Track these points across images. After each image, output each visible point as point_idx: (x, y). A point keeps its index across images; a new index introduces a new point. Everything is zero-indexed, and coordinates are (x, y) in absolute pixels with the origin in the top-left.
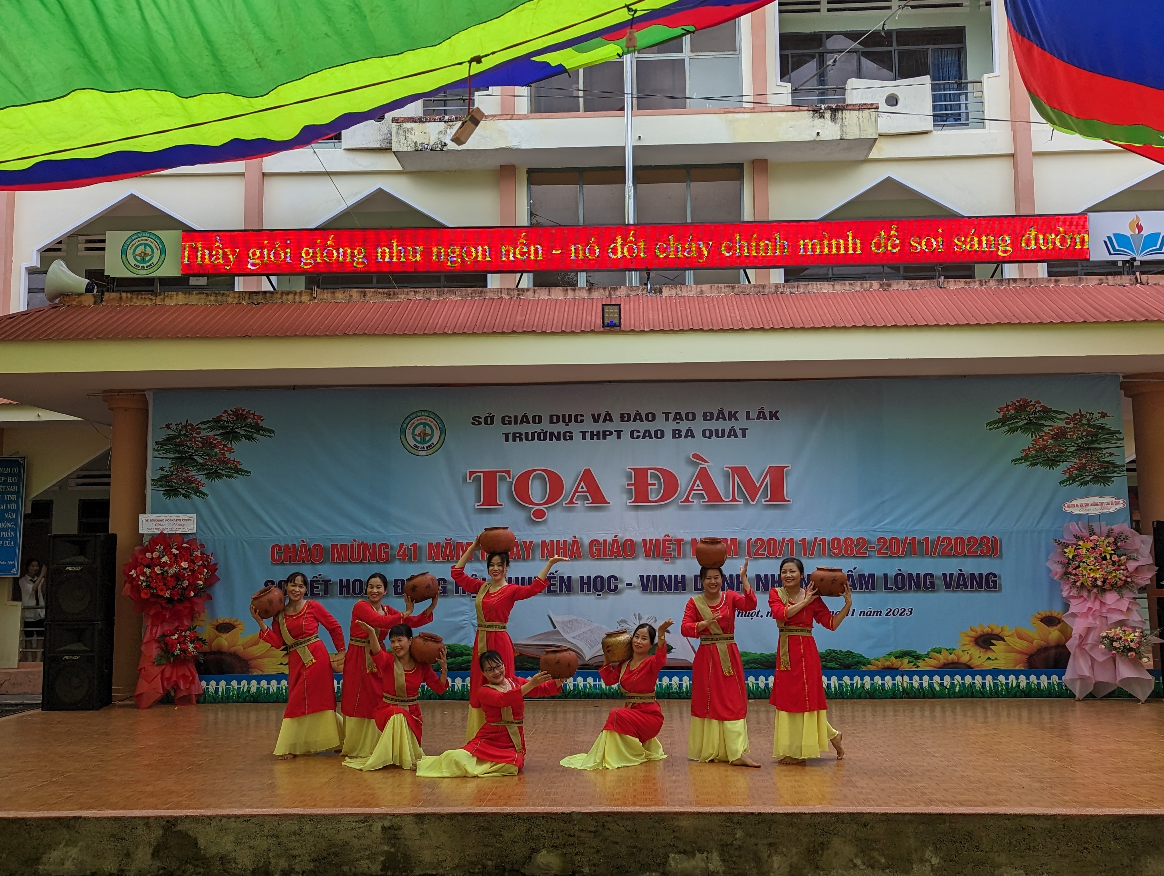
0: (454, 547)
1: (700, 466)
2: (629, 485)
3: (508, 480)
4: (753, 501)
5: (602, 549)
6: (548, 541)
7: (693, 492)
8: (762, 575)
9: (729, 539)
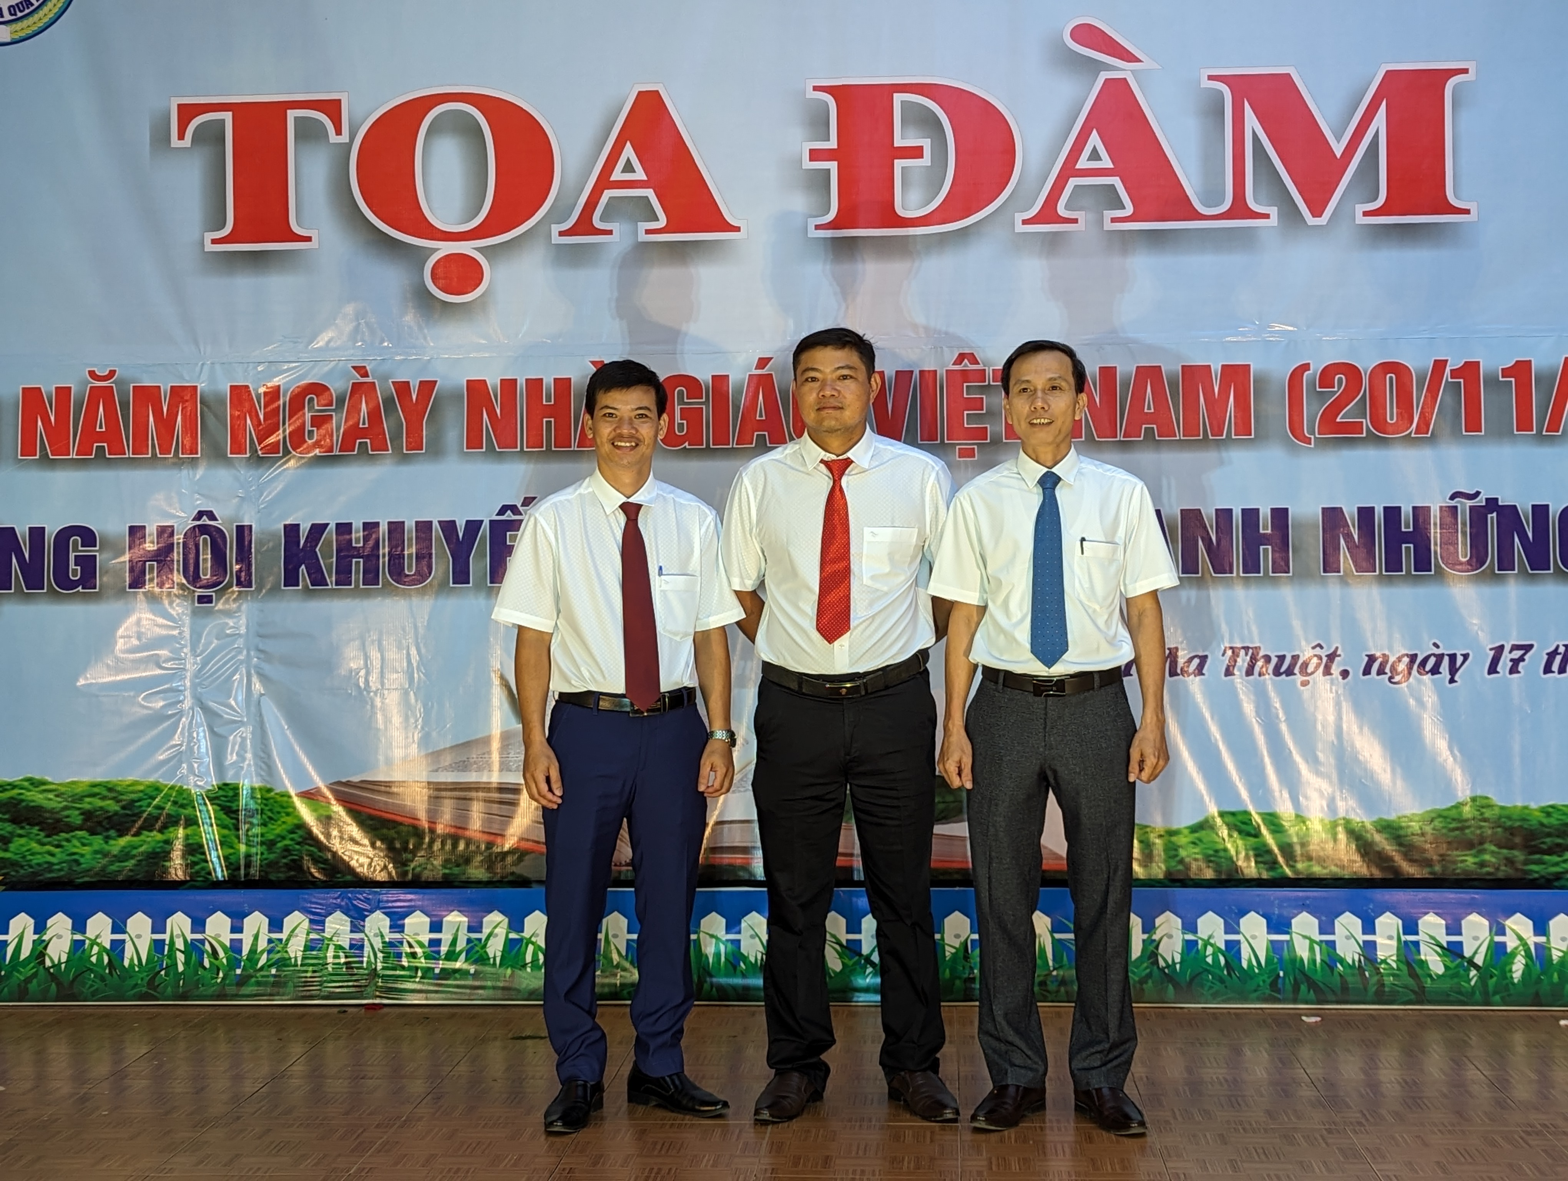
0: (125, 405)
1: (1104, 76)
2: (815, 155)
3: (333, 138)
4: (1317, 212)
5: (707, 413)
6: (493, 381)
7: (1073, 182)
8: (1350, 512)
9: (1216, 368)
